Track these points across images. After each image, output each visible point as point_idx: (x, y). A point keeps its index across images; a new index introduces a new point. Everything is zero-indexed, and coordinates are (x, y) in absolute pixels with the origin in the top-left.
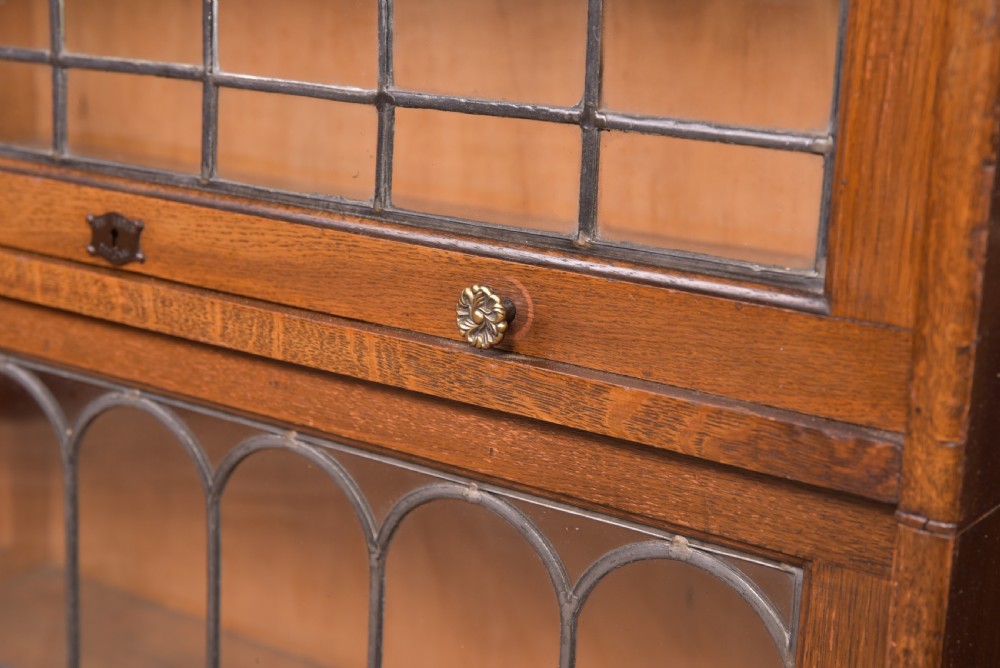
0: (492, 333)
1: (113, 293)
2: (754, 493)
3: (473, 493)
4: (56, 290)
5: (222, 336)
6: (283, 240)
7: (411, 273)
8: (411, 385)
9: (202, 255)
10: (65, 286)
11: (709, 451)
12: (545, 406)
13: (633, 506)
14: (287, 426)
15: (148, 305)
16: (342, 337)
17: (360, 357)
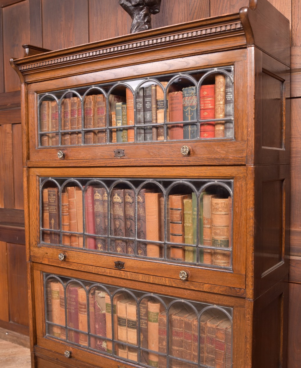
0: (185, 278)
1: (122, 274)
2: (225, 297)
3: (183, 301)
4: (112, 273)
5: (142, 279)
6: (149, 265)
7: (171, 269)
8: (174, 286)
9: (135, 267)
10: (113, 273)
11: (220, 292)
12: (195, 287)
13: (208, 301)
14: (151, 292)
15: (129, 275)
16: (162, 279)
17: (165, 282)
